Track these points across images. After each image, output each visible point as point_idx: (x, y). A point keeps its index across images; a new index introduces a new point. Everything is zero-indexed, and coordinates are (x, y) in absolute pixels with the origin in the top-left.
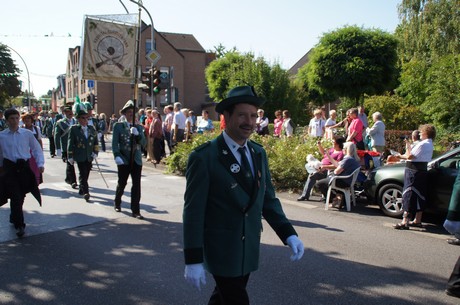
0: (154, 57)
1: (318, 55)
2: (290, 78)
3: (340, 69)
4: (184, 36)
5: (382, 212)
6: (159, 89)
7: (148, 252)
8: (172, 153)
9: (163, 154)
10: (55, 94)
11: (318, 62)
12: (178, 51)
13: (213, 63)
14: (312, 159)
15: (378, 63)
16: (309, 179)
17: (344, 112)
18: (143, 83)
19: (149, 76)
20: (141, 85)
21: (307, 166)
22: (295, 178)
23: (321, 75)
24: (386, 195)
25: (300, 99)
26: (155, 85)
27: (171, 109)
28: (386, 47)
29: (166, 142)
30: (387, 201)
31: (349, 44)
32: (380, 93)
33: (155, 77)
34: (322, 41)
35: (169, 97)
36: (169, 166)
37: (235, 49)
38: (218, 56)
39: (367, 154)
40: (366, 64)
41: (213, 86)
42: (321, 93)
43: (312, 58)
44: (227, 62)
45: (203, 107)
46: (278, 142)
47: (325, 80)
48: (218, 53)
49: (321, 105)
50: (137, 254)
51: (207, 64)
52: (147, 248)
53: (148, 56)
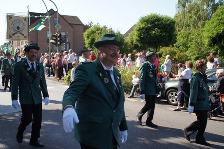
0: (58, 27)
1: (138, 27)
2: (125, 38)
3: (149, 34)
4: (73, 17)
5: (168, 103)
6: (61, 43)
7: (55, 123)
8: (67, 75)
9: (63, 75)
10: (8, 44)
11: (138, 31)
12: (70, 24)
13: (87, 30)
14: (135, 78)
15: (166, 32)
16: (133, 87)
18: (53, 40)
19: (55, 36)
20: (52, 41)
21: (133, 81)
22: (127, 87)
23: (139, 37)
24: (170, 95)
25: (129, 49)
26: (59, 41)
27: (67, 53)
28: (170, 24)
29: (64, 69)
30: (170, 97)
31: (153, 22)
32: (167, 46)
33: (59, 37)
34: (140, 21)
35: (66, 47)
36: (66, 81)
37: (98, 24)
38: (90, 27)
39: (161, 75)
40: (161, 32)
41: (87, 42)
42: (140, 46)
43: (135, 29)
44: (94, 30)
45: (82, 52)
47: (141, 39)
48: (90, 26)
50: (50, 124)
51: (84, 31)
52: (55, 121)
53: (55, 27)
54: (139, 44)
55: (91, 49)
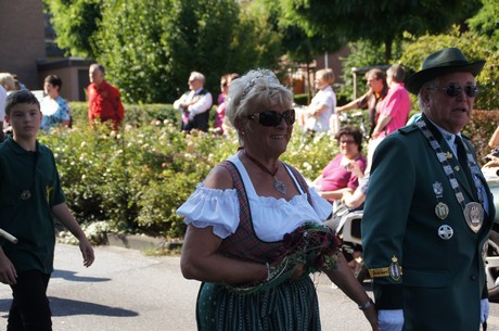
17: (360, 74)
25: (261, 48)
32: (438, 28)
41: (63, 20)
42: (310, 33)
45: (45, 68)
46: (221, 146)
49: (309, 61)
54: (305, 25)
55: (83, 56)
